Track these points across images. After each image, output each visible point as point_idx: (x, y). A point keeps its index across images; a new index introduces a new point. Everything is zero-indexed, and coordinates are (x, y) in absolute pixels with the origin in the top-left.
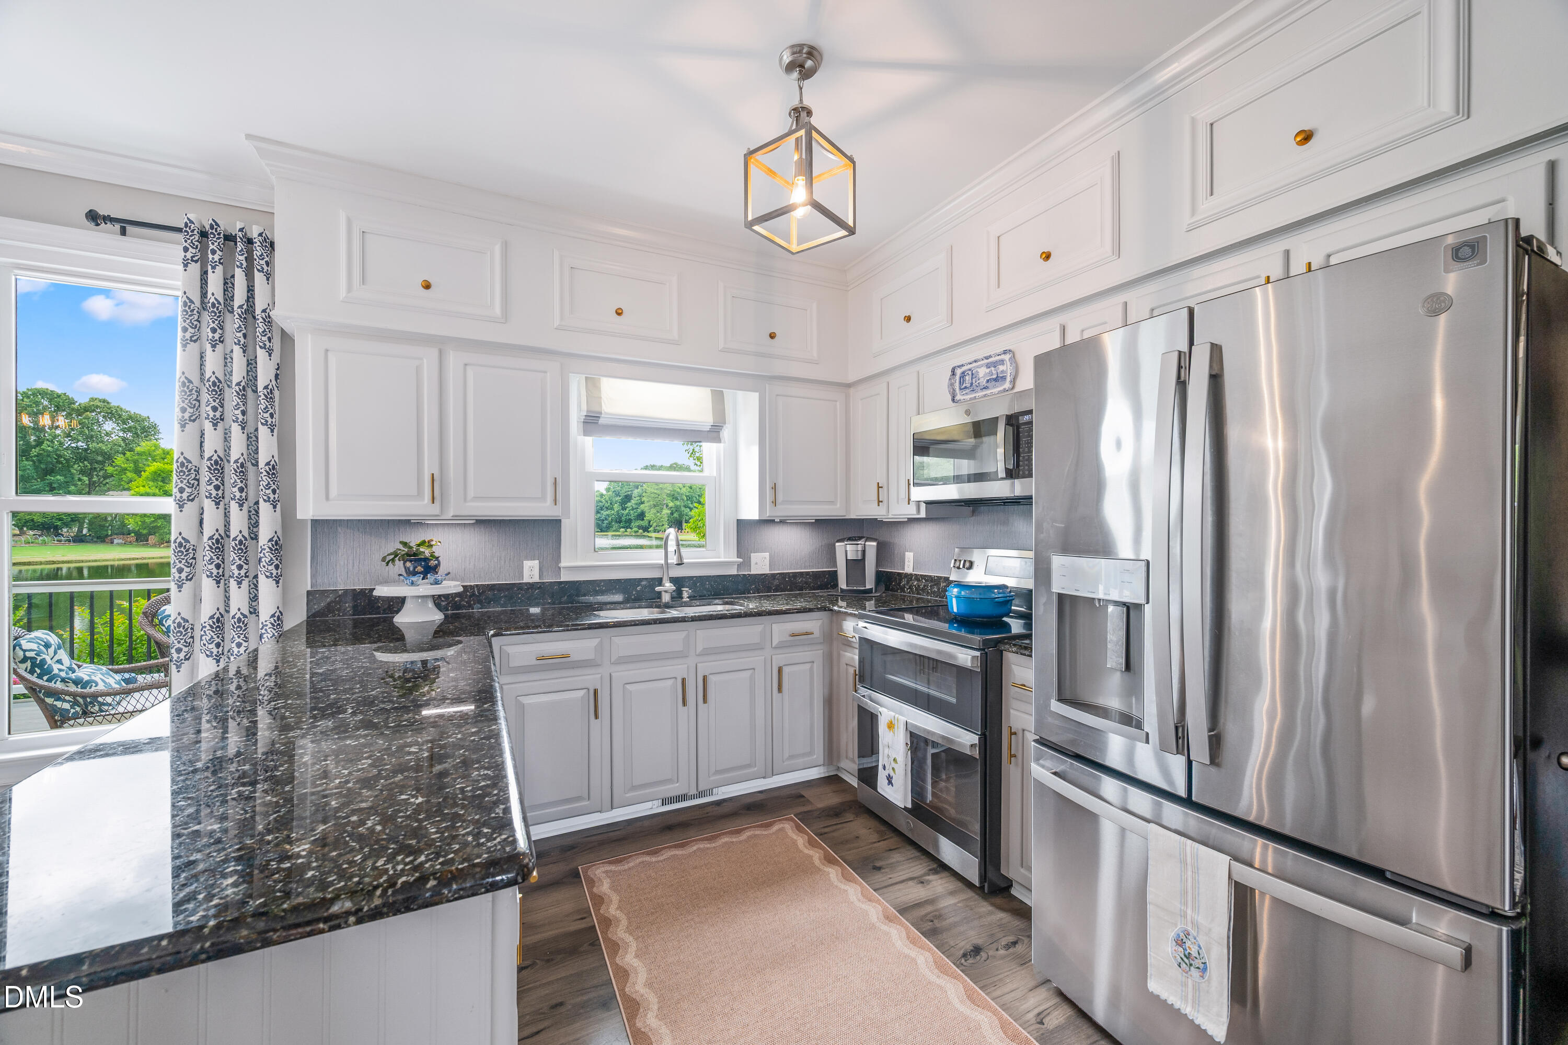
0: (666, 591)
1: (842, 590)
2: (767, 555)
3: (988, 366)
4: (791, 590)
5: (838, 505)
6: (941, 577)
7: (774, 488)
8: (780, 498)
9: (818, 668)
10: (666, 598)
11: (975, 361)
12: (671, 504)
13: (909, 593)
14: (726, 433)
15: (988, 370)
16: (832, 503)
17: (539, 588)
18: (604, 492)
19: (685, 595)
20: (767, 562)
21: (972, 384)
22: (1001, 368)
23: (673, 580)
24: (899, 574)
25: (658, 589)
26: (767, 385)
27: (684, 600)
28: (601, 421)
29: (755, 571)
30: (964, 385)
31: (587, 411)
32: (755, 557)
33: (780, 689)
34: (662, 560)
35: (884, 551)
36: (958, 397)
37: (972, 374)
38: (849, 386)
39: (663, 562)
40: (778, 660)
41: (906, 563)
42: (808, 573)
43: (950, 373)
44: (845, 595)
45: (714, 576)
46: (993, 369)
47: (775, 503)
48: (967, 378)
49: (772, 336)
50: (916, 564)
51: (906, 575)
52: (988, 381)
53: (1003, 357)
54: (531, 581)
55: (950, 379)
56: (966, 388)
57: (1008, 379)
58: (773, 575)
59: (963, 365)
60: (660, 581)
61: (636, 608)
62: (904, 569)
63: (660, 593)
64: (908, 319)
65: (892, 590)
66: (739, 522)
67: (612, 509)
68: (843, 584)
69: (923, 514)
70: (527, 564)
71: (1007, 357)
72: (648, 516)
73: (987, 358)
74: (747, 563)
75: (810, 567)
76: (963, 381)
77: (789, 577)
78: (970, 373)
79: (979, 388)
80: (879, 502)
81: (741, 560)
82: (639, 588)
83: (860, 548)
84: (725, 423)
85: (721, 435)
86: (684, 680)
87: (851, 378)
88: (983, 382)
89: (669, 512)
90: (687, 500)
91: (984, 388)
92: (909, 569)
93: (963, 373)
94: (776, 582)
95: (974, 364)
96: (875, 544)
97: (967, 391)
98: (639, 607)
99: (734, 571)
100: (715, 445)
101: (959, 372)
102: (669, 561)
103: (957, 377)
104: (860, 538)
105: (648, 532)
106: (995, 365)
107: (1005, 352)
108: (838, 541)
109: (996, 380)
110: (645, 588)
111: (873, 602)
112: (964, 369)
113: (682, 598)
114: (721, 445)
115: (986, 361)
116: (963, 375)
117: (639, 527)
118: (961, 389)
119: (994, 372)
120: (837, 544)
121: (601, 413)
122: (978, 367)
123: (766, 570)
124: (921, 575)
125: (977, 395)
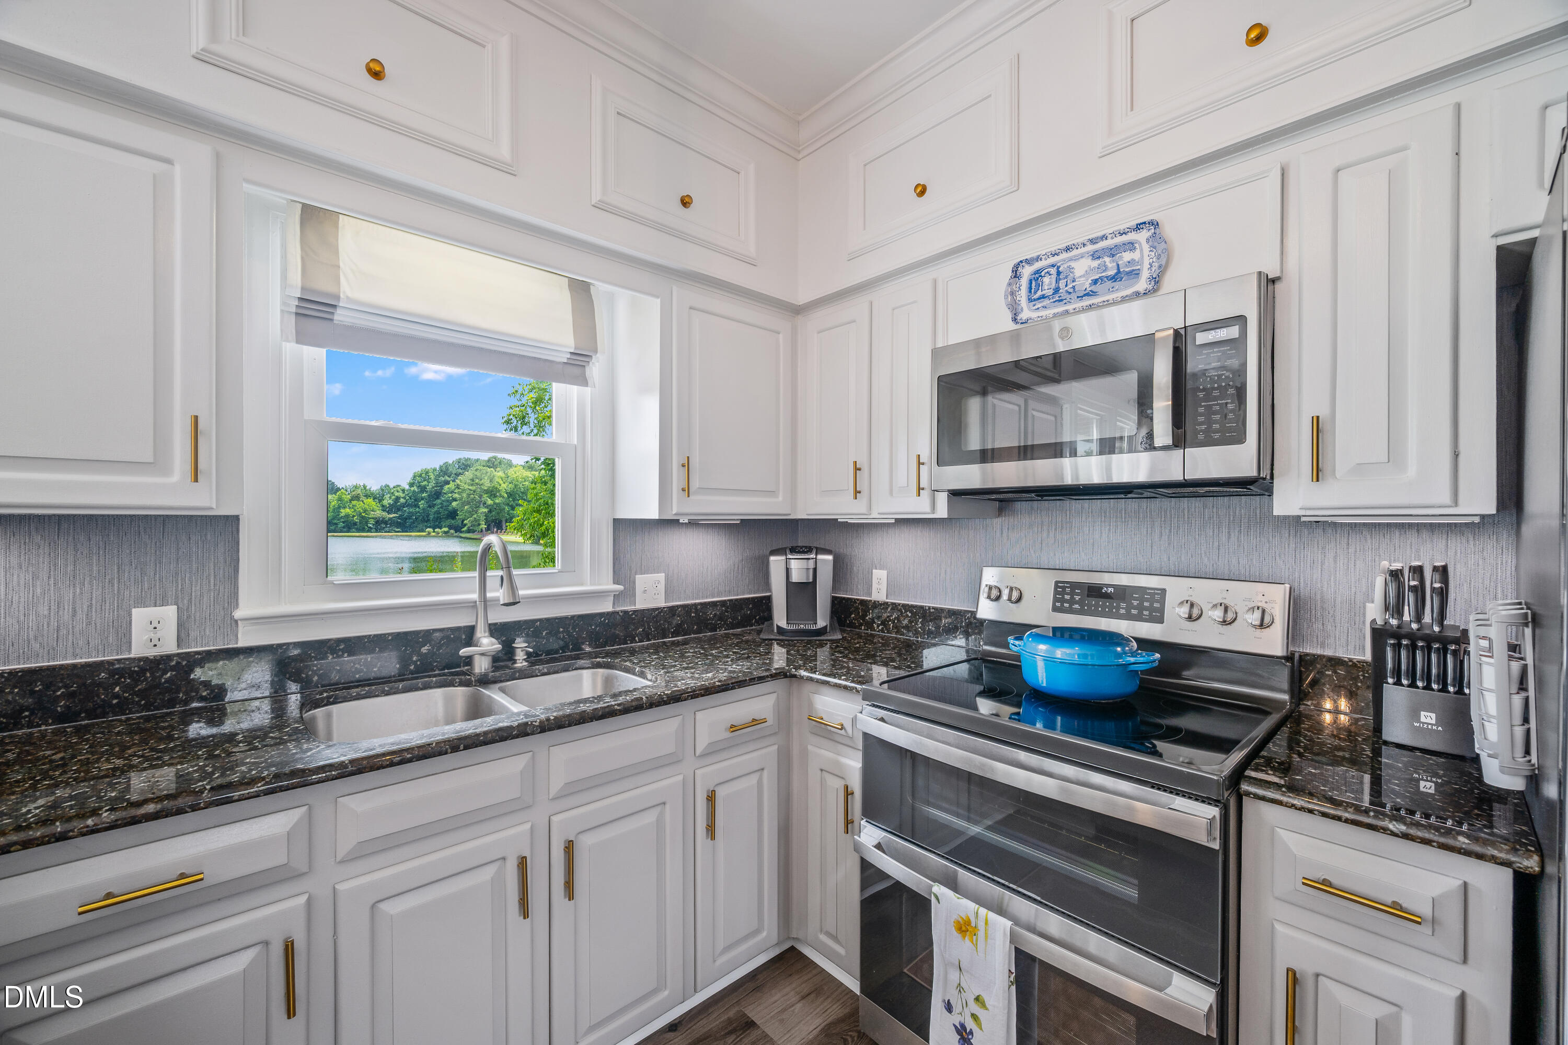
0: (482, 654)
1: (781, 630)
2: (661, 576)
3: (1095, 256)
4: (699, 631)
5: (780, 499)
6: (942, 610)
7: (686, 465)
8: (695, 484)
9: (769, 780)
10: (481, 666)
11: (1068, 249)
12: (490, 502)
13: (882, 631)
14: (595, 370)
15: (1096, 263)
16: (772, 493)
17: (172, 669)
18: (407, 487)
19: (520, 656)
20: (662, 587)
21: (1057, 290)
22: (1127, 256)
23: (496, 630)
24: (863, 602)
25: (464, 652)
26: (675, 288)
27: (518, 665)
28: (340, 316)
29: (641, 604)
30: (1039, 293)
31: (303, 289)
32: (642, 581)
33: (711, 830)
34: (473, 592)
35: (841, 569)
36: (1024, 316)
37: (1059, 273)
38: (797, 310)
39: (475, 596)
40: (707, 776)
41: (875, 586)
42: (723, 603)
43: (1010, 274)
44: (786, 638)
45: (573, 617)
46: (1107, 259)
47: (687, 490)
48: (1046, 280)
49: (686, 202)
50: (891, 588)
51: (876, 605)
52: (1095, 282)
53: (1132, 236)
54: (151, 653)
55: (1010, 284)
56: (1043, 297)
57: (1145, 274)
58: (672, 610)
59: (1038, 259)
60: (468, 635)
61: (417, 689)
62: (870, 594)
63: (469, 660)
64: (922, 191)
65: (851, 625)
66: (617, 523)
67: (417, 506)
68: (780, 619)
69: (942, 511)
70: (140, 616)
71: (1142, 236)
72: (461, 516)
73: (1093, 241)
74: (629, 593)
75: (730, 593)
76: (1038, 286)
77: (697, 611)
78: (1053, 271)
79: (1074, 296)
80: (857, 492)
81: (621, 587)
82: (424, 650)
83: (811, 564)
84: (596, 351)
85: (587, 374)
86: (523, 863)
87: (802, 298)
88: (1084, 284)
89: (486, 510)
90: (509, 497)
91: (1087, 295)
92: (879, 593)
93: (1038, 272)
94: (677, 620)
95: (1064, 255)
96: (830, 557)
97: (1046, 302)
98: (426, 687)
99: (606, 606)
100: (575, 388)
101: (1027, 272)
102: (489, 595)
103: (1024, 282)
104: (809, 550)
105: (461, 532)
106: (1112, 252)
107: (1138, 227)
108: (775, 552)
109: (1114, 278)
110: (439, 648)
111: (827, 649)
112: (1038, 265)
113: (515, 662)
114: (588, 390)
115: (1090, 248)
116: (1037, 276)
117: (450, 527)
118: (1030, 300)
119: (1110, 265)
120: (772, 558)
121: (338, 298)
122: (1071, 259)
123: (661, 602)
124: (904, 606)
125: (1070, 307)
